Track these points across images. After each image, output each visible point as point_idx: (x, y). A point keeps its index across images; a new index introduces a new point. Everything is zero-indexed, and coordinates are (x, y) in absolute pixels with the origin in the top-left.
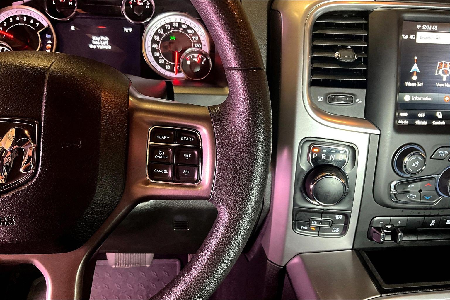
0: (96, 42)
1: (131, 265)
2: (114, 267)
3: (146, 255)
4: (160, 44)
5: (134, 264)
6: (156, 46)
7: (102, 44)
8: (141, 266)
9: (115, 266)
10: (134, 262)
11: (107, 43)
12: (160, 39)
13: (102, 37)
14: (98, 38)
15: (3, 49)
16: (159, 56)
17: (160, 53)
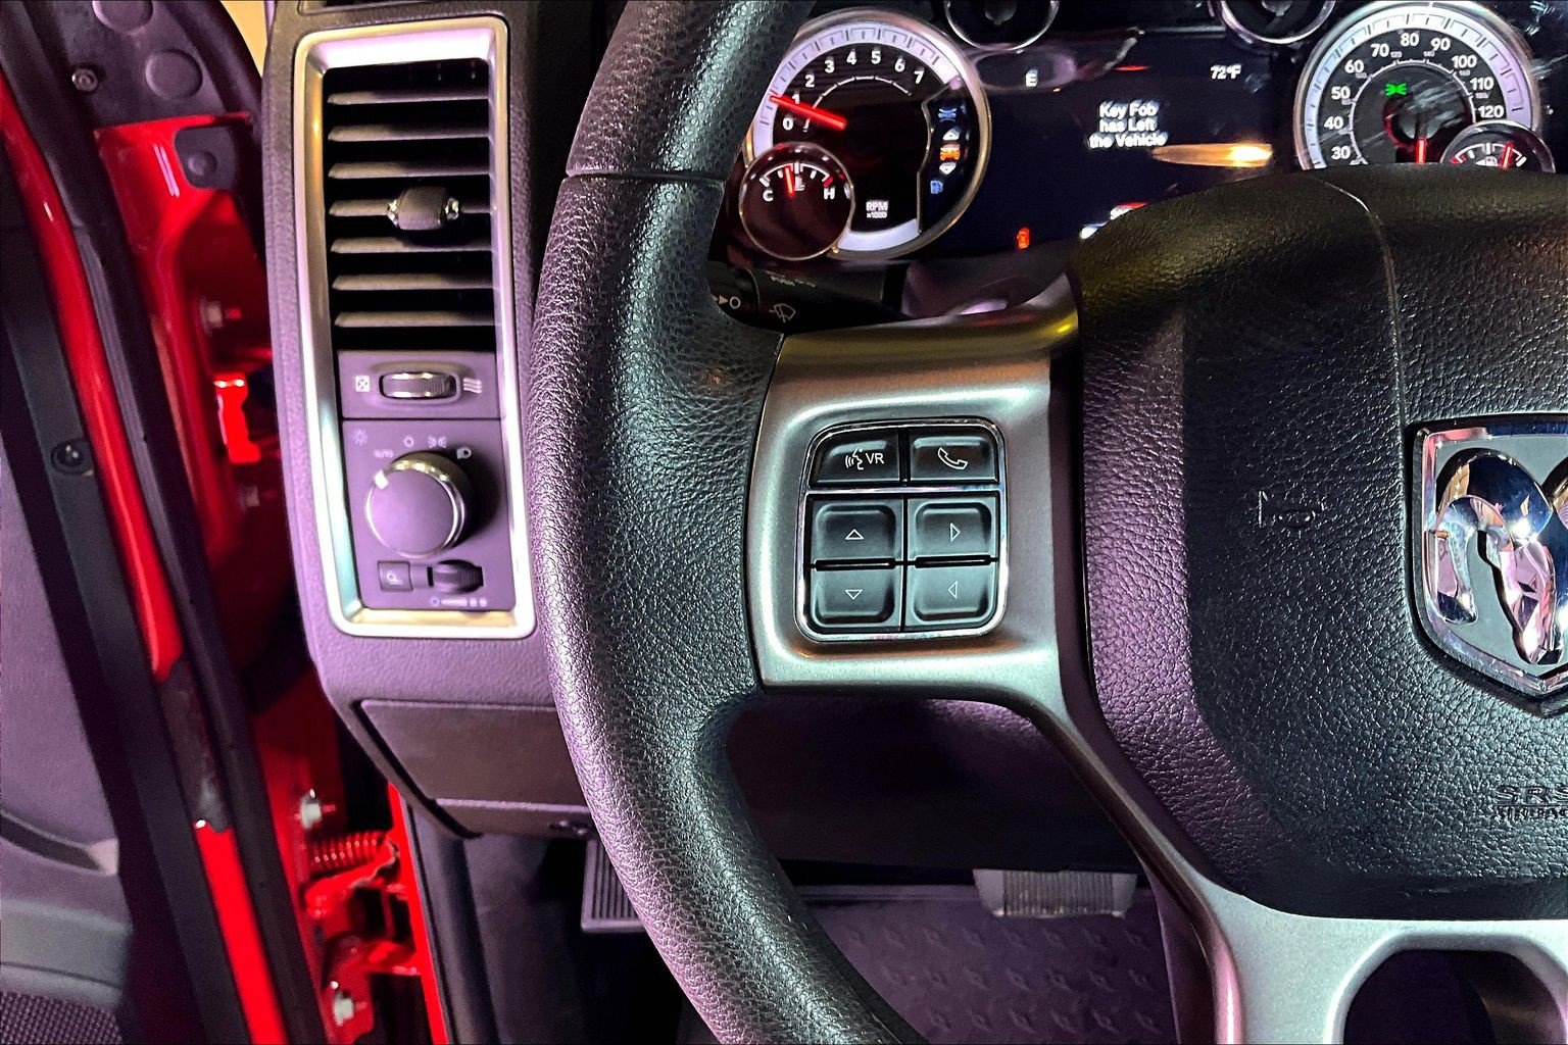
0: (1112, 124)
1: (1061, 911)
2: (1001, 913)
3: (1111, 878)
4: (1351, 116)
5: (1073, 904)
6: (1338, 122)
7: (1134, 129)
8: (1097, 912)
9: (1005, 910)
10: (1071, 901)
11: (1151, 124)
12: (1352, 96)
13: (1134, 107)
14: (1119, 111)
15: (808, 171)
16: (1350, 159)
17: (1352, 149)
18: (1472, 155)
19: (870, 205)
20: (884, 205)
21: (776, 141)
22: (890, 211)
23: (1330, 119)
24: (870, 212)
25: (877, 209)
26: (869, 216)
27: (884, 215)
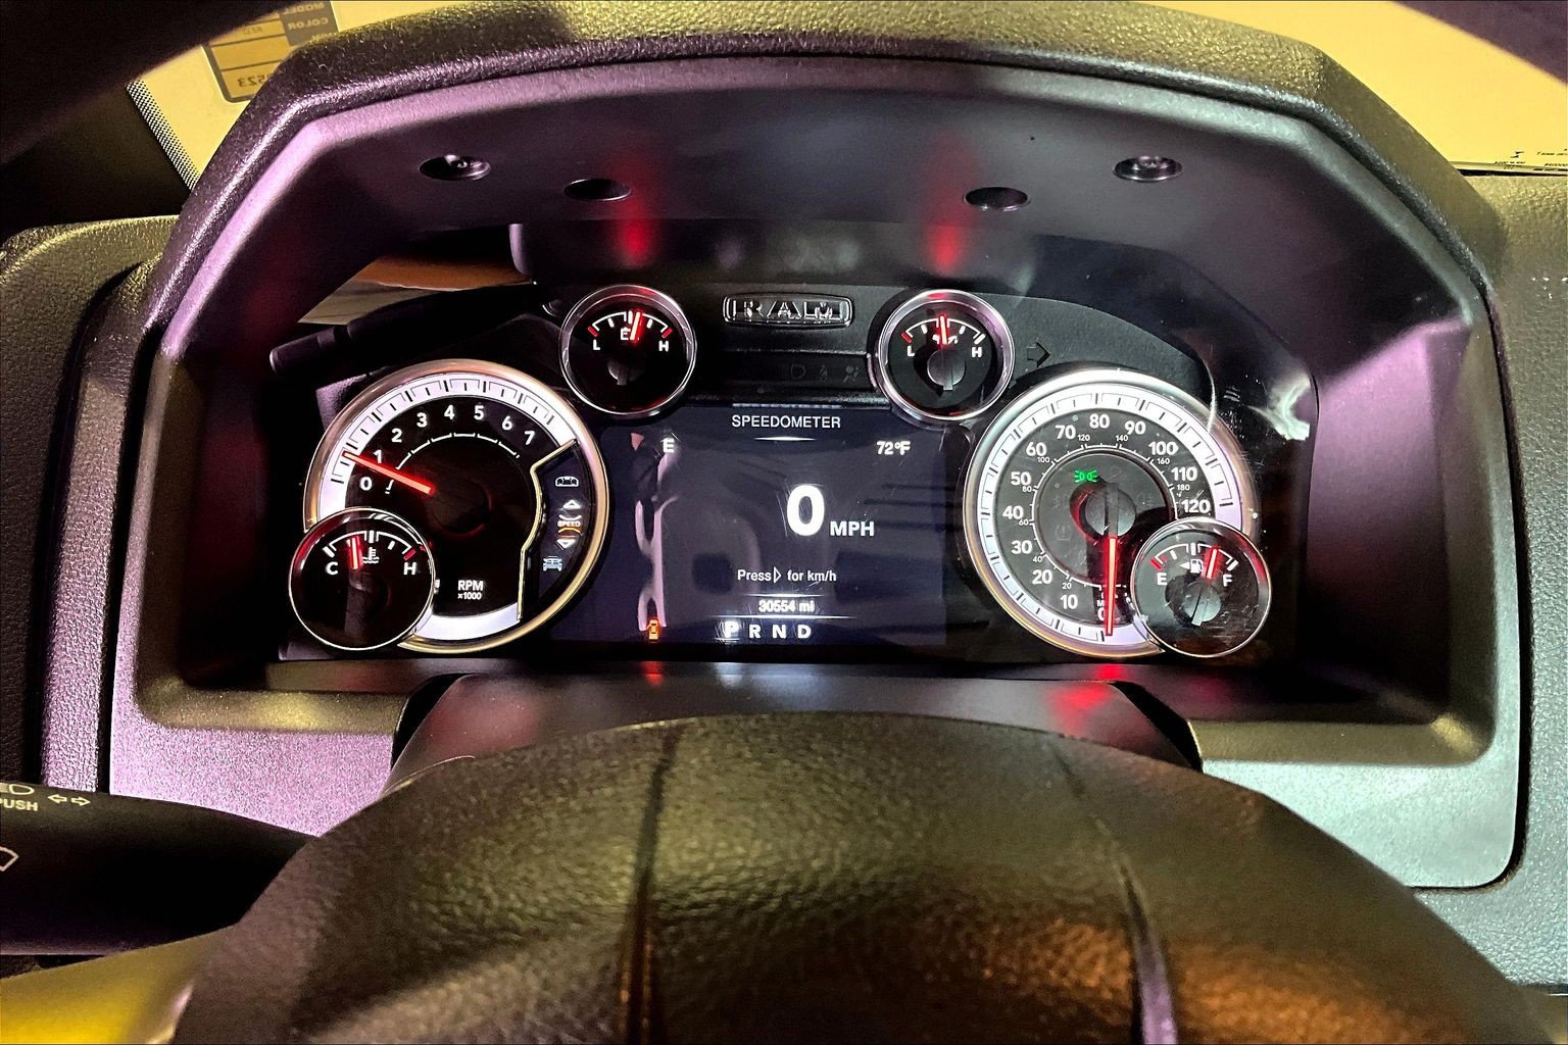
4: (1033, 507)
6: (1018, 511)
12: (1034, 483)
15: (385, 541)
16: (1032, 555)
17: (1034, 542)
18: (1174, 556)
19: (462, 584)
20: (480, 585)
21: (349, 504)
22: (485, 592)
23: (1009, 508)
24: (462, 592)
25: (471, 588)
26: (460, 596)
27: (478, 596)
